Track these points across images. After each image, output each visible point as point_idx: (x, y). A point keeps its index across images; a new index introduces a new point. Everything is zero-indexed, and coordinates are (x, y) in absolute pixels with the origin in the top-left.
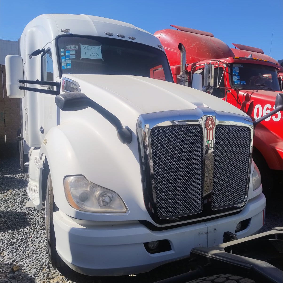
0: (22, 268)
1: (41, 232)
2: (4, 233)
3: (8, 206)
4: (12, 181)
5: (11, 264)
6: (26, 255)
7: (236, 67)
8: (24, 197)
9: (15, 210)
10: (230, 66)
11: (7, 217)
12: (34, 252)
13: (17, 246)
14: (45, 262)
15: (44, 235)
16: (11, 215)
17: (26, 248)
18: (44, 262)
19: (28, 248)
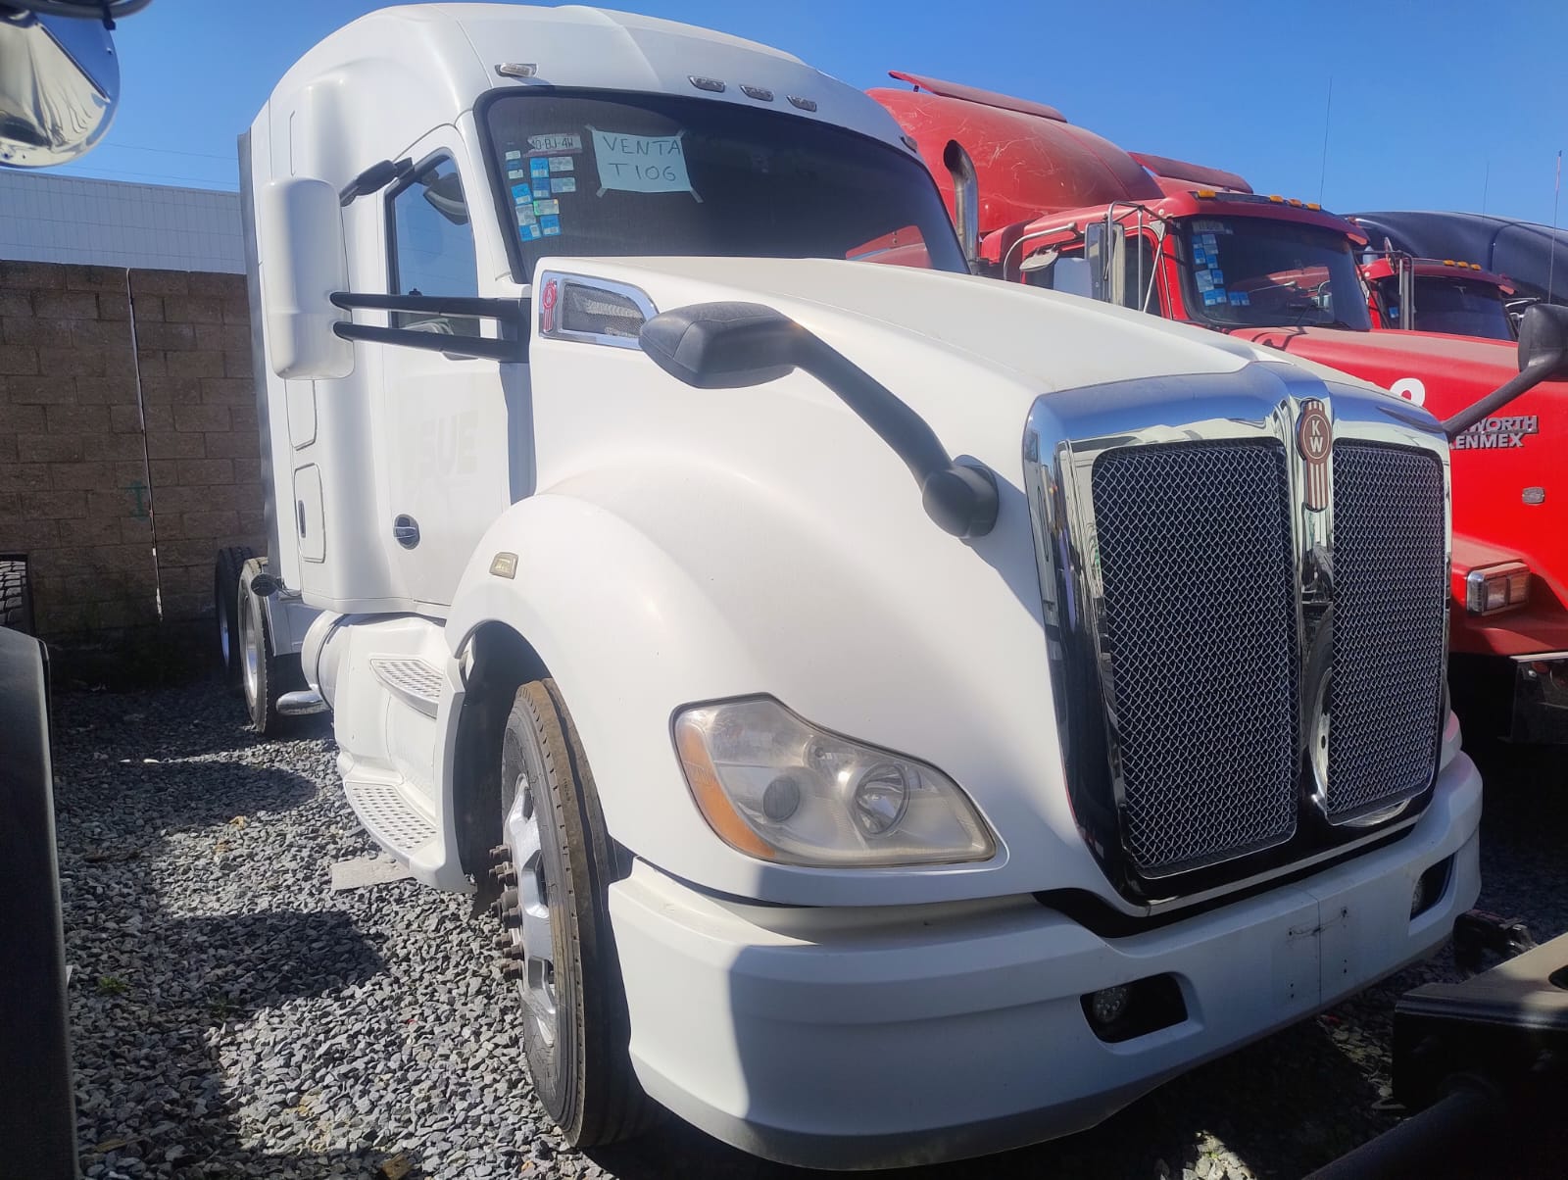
0: (419, 1165)
1: (447, 995)
2: (277, 1012)
3: (250, 888)
4: (232, 781)
5: (362, 1153)
6: (416, 1105)
7: (1205, 233)
8: (311, 844)
9: (293, 903)
10: (1181, 228)
11: (263, 940)
12: (452, 1087)
13: (360, 1064)
14: (520, 1129)
15: (465, 1004)
16: (281, 928)
17: (407, 1071)
18: (515, 1130)
19: (416, 1070)
